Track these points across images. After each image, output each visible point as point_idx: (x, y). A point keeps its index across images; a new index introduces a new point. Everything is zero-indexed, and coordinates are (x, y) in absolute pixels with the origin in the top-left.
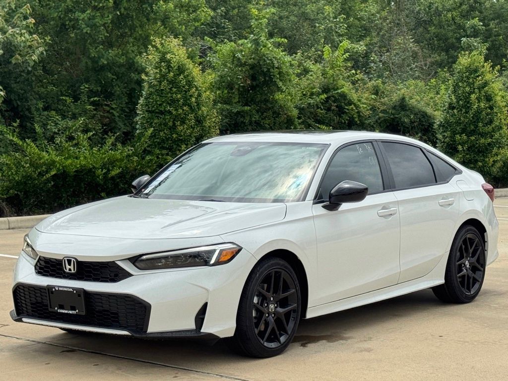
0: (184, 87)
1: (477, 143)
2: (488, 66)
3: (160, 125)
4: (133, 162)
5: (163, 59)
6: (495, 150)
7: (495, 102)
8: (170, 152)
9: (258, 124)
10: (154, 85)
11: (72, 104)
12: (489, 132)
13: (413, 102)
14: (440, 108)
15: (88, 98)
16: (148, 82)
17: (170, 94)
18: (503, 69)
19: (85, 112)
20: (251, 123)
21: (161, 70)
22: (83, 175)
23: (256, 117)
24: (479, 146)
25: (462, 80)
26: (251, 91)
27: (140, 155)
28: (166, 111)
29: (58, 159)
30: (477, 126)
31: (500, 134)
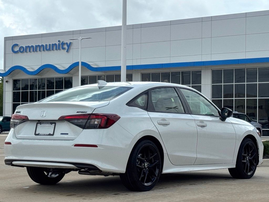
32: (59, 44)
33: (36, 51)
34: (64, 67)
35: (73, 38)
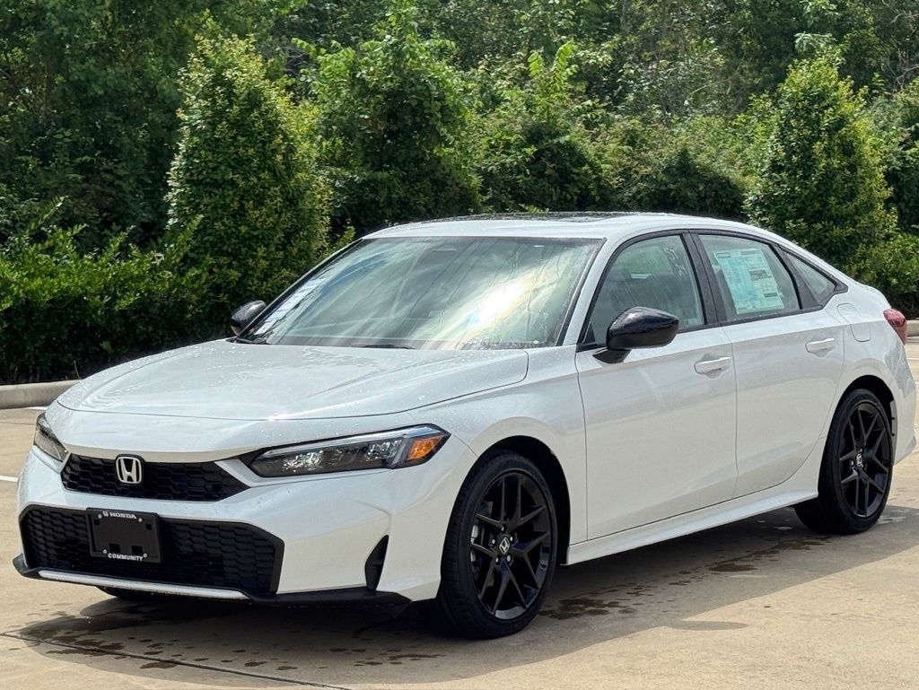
0: (260, 134)
1: (826, 237)
2: (844, 88)
3: (215, 208)
4: (162, 281)
5: (218, 80)
6: (861, 248)
7: (860, 156)
8: (234, 260)
9: (404, 204)
10: (201, 131)
11: (39, 169)
12: (848, 215)
13: (702, 159)
14: (754, 169)
15: (70, 157)
16: (190, 125)
17: (233, 148)
18: (874, 91)
19: (65, 186)
20: (389, 202)
21: (214, 102)
22: (65, 309)
23: (400, 191)
24: (831, 242)
25: (796, 114)
26: (389, 141)
27: (176, 267)
28: (224, 181)
29: (15, 276)
30: (826, 204)
31: (869, 218)
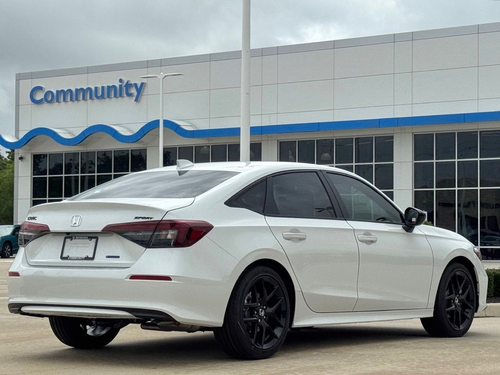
32: (120, 86)
33: (77, 99)
34: (130, 131)
35: (147, 75)
